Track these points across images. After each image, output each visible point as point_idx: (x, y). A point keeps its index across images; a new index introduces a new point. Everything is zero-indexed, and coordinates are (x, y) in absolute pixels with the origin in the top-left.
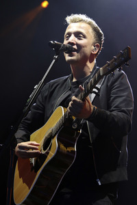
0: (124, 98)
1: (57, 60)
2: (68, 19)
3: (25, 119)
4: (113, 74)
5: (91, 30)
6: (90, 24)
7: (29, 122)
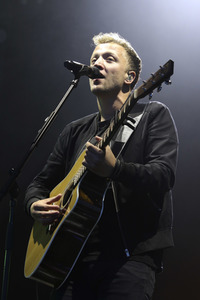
0: (165, 141)
1: (76, 85)
2: (96, 39)
5: (124, 53)
6: (124, 45)
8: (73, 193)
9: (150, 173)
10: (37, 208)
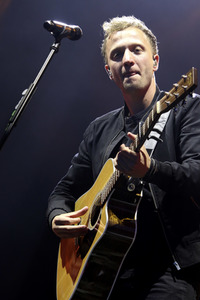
3: (65, 179)
4: (184, 103)
7: (71, 183)
8: (102, 212)
9: (188, 175)
10: (59, 223)
